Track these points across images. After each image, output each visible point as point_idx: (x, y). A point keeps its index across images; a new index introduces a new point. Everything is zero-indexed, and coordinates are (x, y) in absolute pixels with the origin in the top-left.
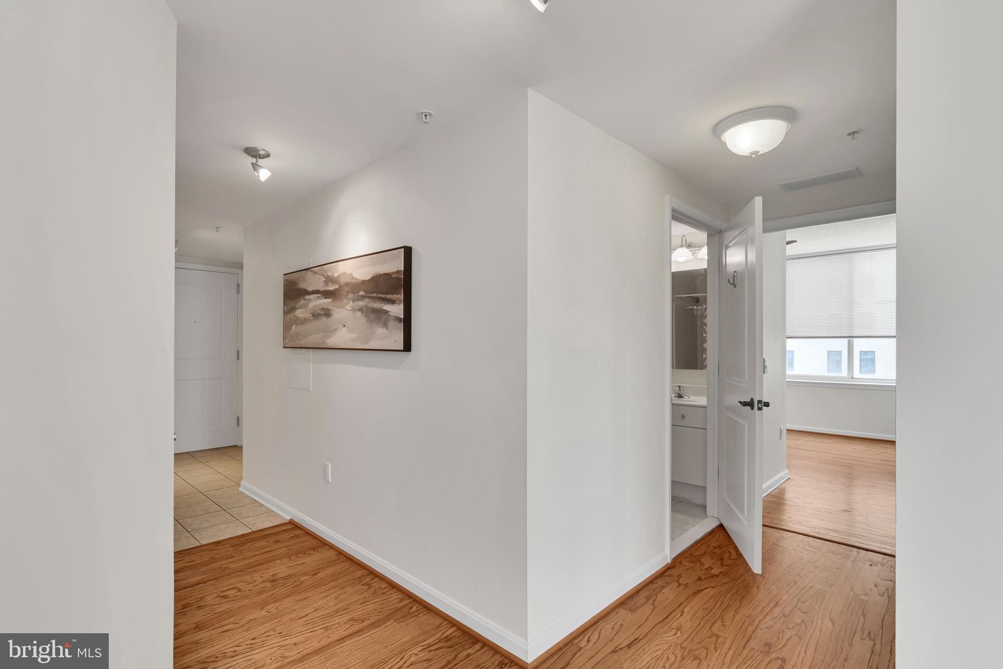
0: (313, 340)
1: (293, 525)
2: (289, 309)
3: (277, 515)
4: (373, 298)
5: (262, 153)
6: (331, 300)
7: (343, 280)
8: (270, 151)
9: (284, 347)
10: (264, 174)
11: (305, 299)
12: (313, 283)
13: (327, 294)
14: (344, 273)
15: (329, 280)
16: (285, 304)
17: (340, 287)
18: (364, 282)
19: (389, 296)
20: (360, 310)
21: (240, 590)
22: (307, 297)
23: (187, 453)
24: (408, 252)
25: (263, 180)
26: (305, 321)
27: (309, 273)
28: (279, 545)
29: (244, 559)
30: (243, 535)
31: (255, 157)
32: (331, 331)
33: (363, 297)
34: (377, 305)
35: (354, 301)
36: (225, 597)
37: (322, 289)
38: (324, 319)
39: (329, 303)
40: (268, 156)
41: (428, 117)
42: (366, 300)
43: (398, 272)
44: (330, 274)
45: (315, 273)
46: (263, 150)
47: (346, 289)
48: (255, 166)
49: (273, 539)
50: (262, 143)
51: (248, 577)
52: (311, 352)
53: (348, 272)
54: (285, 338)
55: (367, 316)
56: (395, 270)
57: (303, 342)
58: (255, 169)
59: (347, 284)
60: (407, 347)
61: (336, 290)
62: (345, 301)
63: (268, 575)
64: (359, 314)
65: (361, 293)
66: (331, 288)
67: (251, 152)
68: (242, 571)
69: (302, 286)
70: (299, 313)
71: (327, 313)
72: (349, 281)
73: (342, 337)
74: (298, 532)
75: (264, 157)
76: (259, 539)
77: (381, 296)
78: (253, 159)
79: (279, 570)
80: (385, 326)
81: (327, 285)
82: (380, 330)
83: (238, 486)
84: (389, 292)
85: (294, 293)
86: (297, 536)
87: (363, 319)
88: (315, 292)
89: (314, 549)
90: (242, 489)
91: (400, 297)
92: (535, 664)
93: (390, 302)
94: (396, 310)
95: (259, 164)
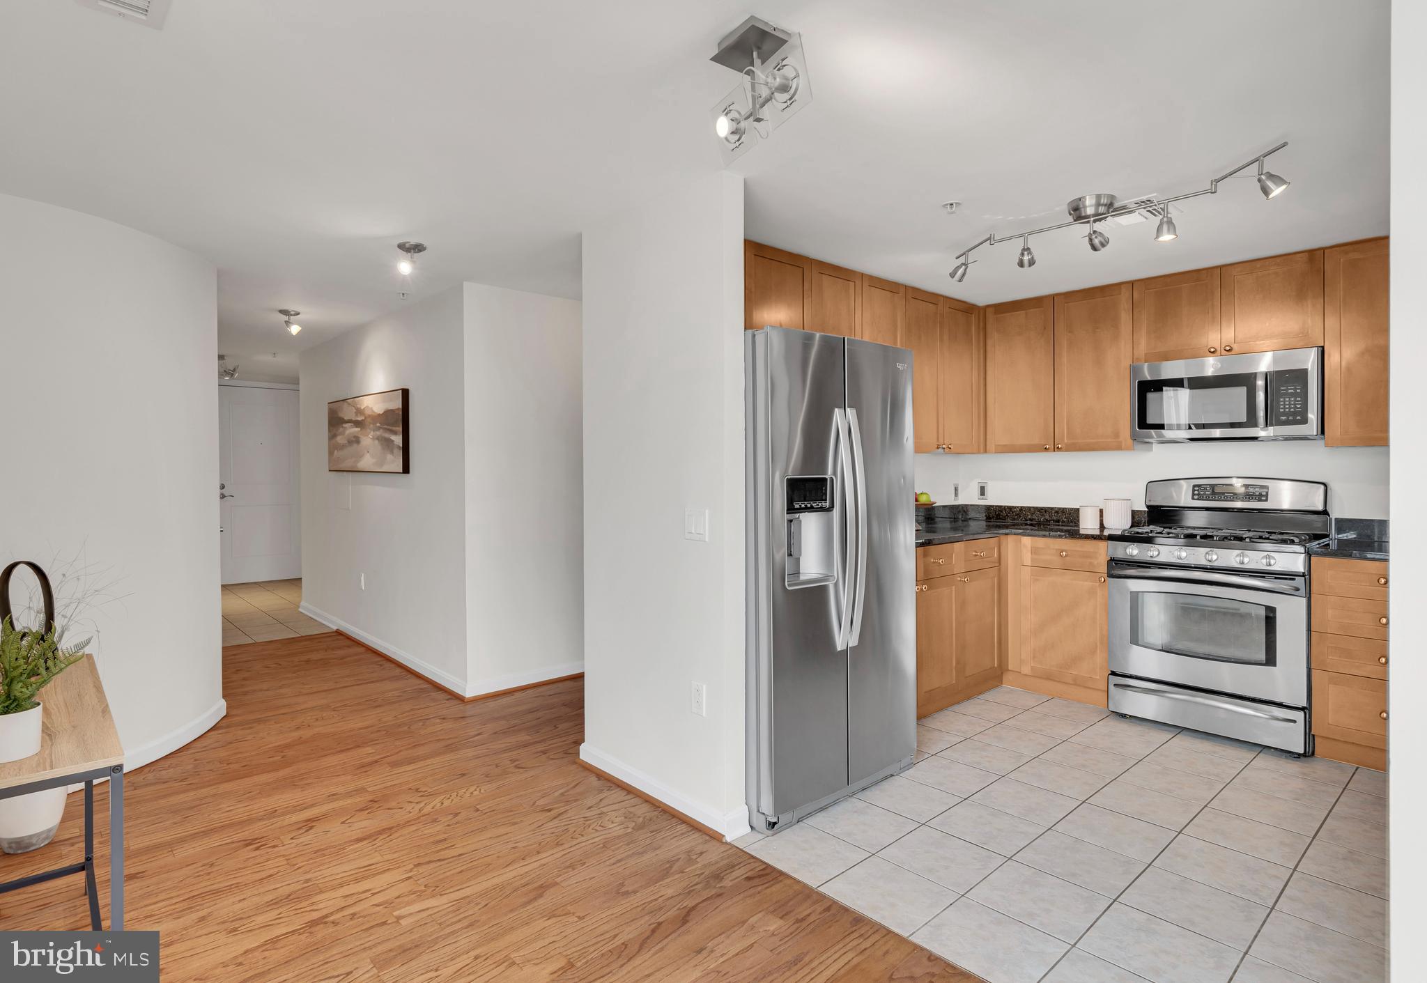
0: (347, 464)
1: (339, 633)
2: (332, 436)
3: (328, 627)
4: (385, 429)
5: (292, 313)
6: (359, 429)
7: (368, 412)
8: (298, 310)
9: (329, 471)
10: (295, 329)
11: (342, 427)
12: (348, 413)
13: (357, 424)
14: (367, 407)
15: (359, 411)
16: (329, 431)
17: (365, 418)
18: (379, 415)
19: (394, 428)
20: (378, 439)
21: (280, 665)
22: (345, 425)
23: (255, 583)
24: (405, 393)
25: (294, 334)
26: (342, 447)
27: (345, 405)
28: (321, 644)
29: (288, 650)
30: (293, 638)
31: (287, 315)
32: (360, 456)
33: (379, 428)
34: (387, 435)
35: (374, 431)
36: (269, 668)
37: (354, 419)
38: (355, 445)
39: (359, 431)
40: (298, 314)
41: (405, 295)
42: (381, 430)
43: (398, 409)
44: (359, 406)
45: (349, 404)
46: (293, 310)
47: (369, 420)
48: (288, 323)
49: (317, 641)
50: (291, 307)
51: (289, 659)
52: (350, 473)
53: (370, 406)
54: (330, 462)
55: (382, 444)
56: (396, 408)
57: (343, 466)
58: (287, 325)
59: (369, 416)
60: (406, 469)
61: (362, 420)
62: (369, 431)
63: (303, 658)
64: (377, 442)
65: (378, 425)
66: (360, 418)
67: (285, 312)
68: (285, 656)
69: (341, 415)
70: (340, 440)
71: (357, 440)
72: (370, 414)
73: (367, 462)
74: (341, 637)
75: (294, 315)
76: (306, 640)
77: (391, 428)
78: (286, 318)
79: (315, 656)
80: (392, 452)
81: (357, 415)
82: (389, 457)
83: (299, 607)
84: (395, 424)
85: (335, 421)
86: (337, 639)
87: (379, 447)
88: (350, 421)
89: (348, 647)
90: (300, 610)
91: (400, 429)
92: (472, 699)
93: (395, 433)
94: (398, 440)
95: (291, 321)
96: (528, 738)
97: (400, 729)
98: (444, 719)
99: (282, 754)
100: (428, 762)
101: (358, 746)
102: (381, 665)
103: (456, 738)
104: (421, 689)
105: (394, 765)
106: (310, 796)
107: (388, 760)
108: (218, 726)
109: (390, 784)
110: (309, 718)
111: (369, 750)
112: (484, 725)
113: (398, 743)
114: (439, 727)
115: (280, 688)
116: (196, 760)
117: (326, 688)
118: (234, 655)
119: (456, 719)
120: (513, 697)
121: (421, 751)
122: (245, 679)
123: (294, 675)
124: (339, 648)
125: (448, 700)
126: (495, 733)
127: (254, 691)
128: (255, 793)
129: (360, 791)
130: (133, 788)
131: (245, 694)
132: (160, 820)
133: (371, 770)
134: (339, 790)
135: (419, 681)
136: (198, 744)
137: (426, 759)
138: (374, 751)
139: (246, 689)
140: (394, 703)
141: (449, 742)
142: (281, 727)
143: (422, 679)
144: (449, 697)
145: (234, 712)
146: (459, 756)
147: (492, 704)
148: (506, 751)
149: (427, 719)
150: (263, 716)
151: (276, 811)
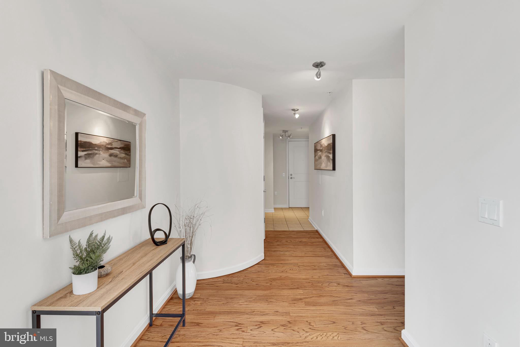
0: (319, 167)
1: (317, 231)
2: (315, 156)
3: (314, 228)
5: (296, 110)
6: (321, 153)
8: (298, 108)
9: (315, 169)
10: (297, 116)
11: (317, 153)
13: (321, 151)
15: (321, 146)
16: (314, 154)
18: (326, 146)
20: (326, 156)
21: (291, 241)
24: (334, 136)
25: (297, 118)
26: (317, 160)
28: (309, 235)
29: (297, 236)
30: (301, 231)
31: (294, 111)
32: (322, 164)
34: (328, 155)
35: (325, 153)
36: (287, 242)
37: (320, 149)
38: (320, 159)
40: (298, 110)
41: (330, 93)
42: (327, 153)
44: (321, 144)
45: (319, 143)
46: (296, 109)
47: (324, 149)
48: (295, 114)
49: (308, 233)
50: (296, 108)
51: (295, 239)
52: (319, 170)
53: (324, 143)
54: (315, 166)
56: (332, 142)
57: (317, 167)
58: (295, 115)
59: (324, 147)
60: (334, 169)
63: (300, 240)
65: (326, 150)
67: (294, 110)
68: (295, 238)
69: (317, 148)
70: (317, 157)
71: (321, 157)
73: (323, 166)
74: (317, 233)
75: (297, 111)
76: (304, 232)
77: (329, 151)
78: (294, 112)
79: (304, 240)
80: (330, 162)
81: (321, 148)
82: (329, 163)
83: (308, 219)
84: (330, 150)
85: (316, 150)
86: (315, 234)
87: (326, 159)
88: (319, 150)
89: (317, 238)
90: (309, 220)
91: (332, 152)
92: (355, 277)
93: (330, 153)
94: (331, 156)
95: (296, 113)
96: (376, 310)
97: (318, 285)
98: (339, 284)
99: (271, 283)
100: (321, 308)
101: (298, 288)
102: (325, 249)
103: (340, 297)
104: (336, 265)
105: (307, 304)
106: (269, 309)
107: (307, 300)
108: (260, 263)
109: (301, 315)
110: (288, 268)
111: (301, 291)
112: (356, 294)
113: (314, 292)
114: (334, 288)
115: (286, 251)
116: (245, 276)
117: (300, 255)
118: (280, 234)
119: (344, 286)
120: (377, 281)
121: (323, 300)
122: (278, 245)
123: (293, 247)
124: (314, 238)
125: (345, 274)
126: (360, 301)
127: (278, 251)
128: (253, 299)
129: (287, 314)
130: (222, 282)
131: (275, 251)
132: (221, 300)
133: (297, 303)
134: (280, 310)
135: (337, 261)
136: (249, 270)
137: (321, 306)
138: (303, 293)
139: (276, 249)
140: (322, 269)
141: (336, 299)
142: (277, 269)
143: (338, 260)
144: (346, 272)
145: (267, 258)
146: (337, 310)
147: (364, 282)
148: (362, 315)
149: (331, 282)
150: (274, 263)
151: (254, 311)
